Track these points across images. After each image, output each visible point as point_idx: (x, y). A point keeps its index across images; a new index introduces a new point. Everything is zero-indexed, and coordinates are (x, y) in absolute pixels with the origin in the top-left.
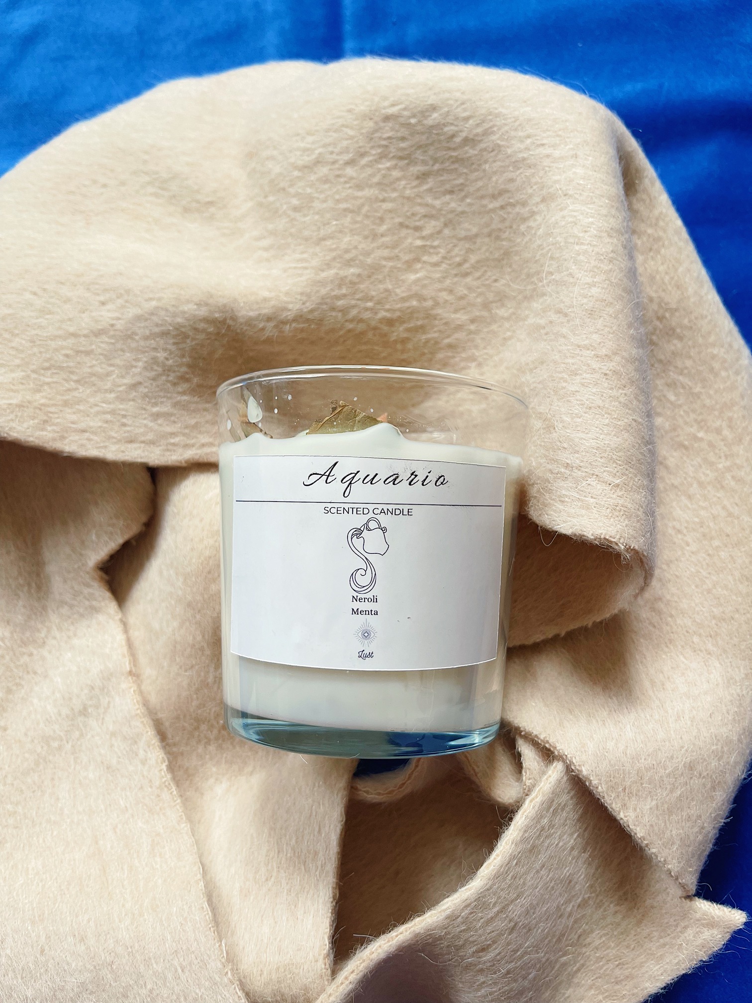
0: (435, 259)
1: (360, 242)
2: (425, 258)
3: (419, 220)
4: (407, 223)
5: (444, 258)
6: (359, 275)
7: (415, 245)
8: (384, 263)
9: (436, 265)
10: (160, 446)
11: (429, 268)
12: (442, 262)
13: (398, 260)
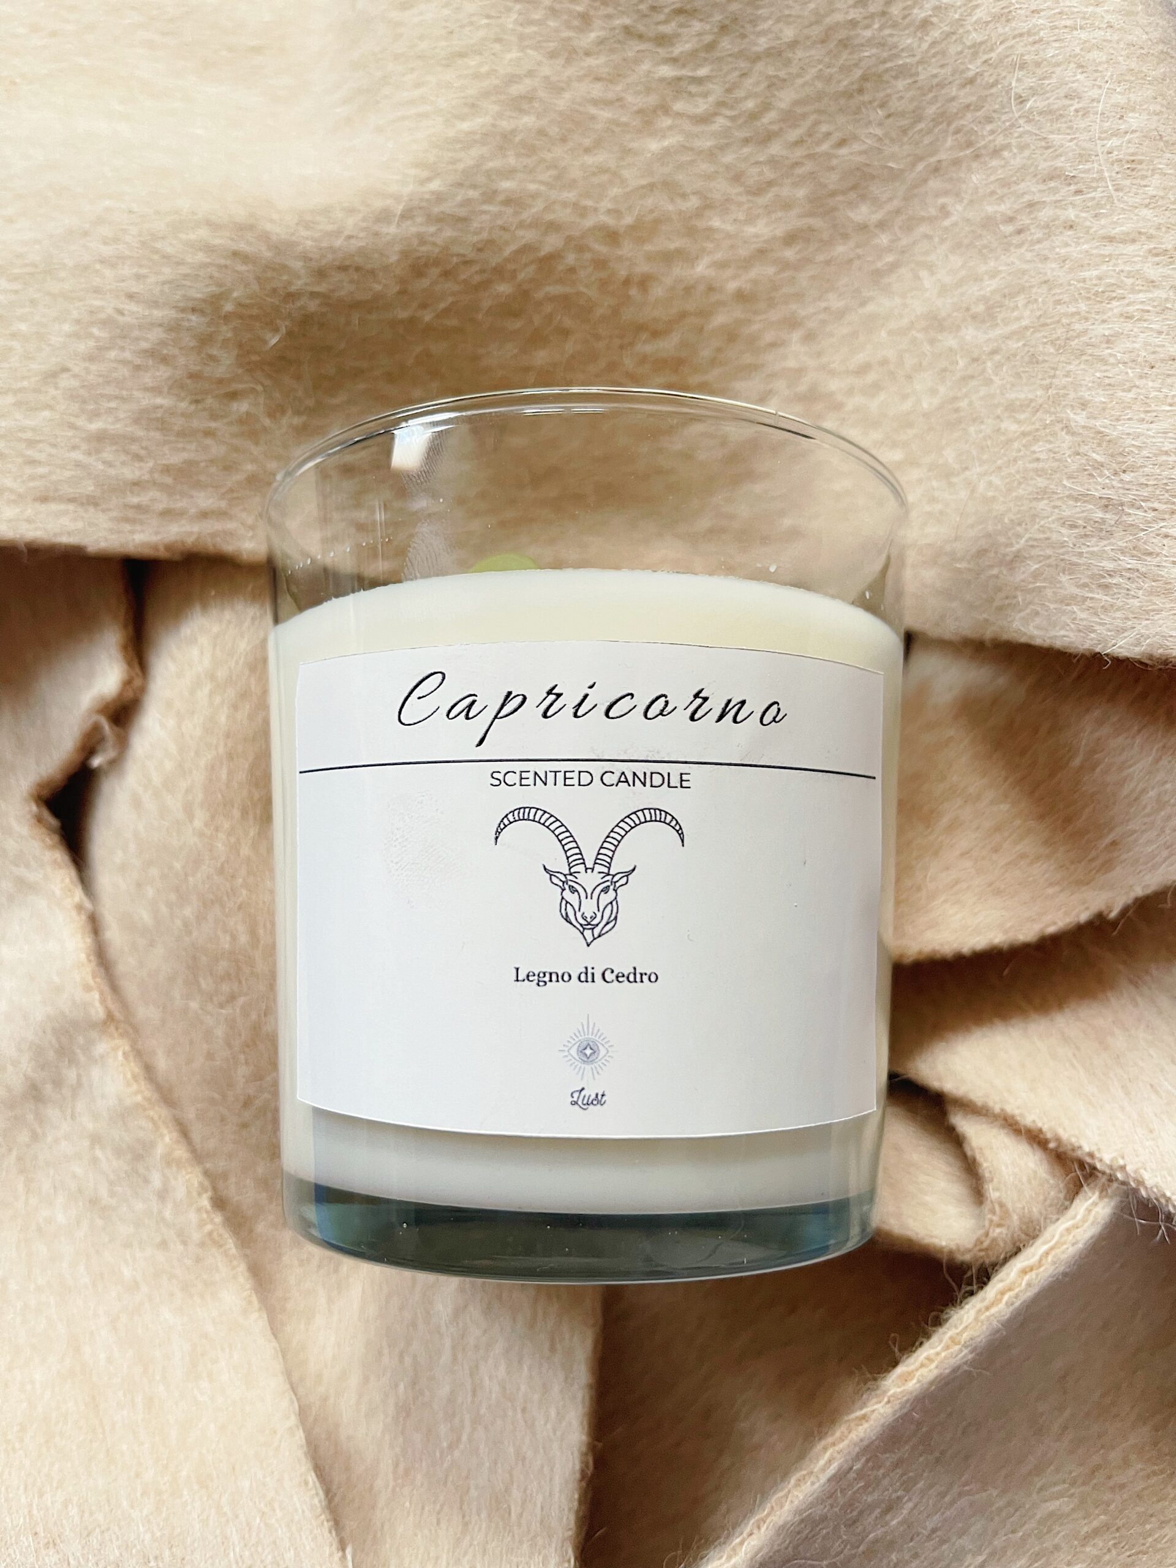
0: (701, 106)
1: (539, 64)
2: (679, 106)
3: (666, 22)
4: (640, 28)
5: (721, 104)
6: (542, 133)
7: (656, 76)
8: (593, 110)
9: (704, 119)
10: (109, 510)
11: (687, 126)
12: (716, 114)
13: (622, 107)
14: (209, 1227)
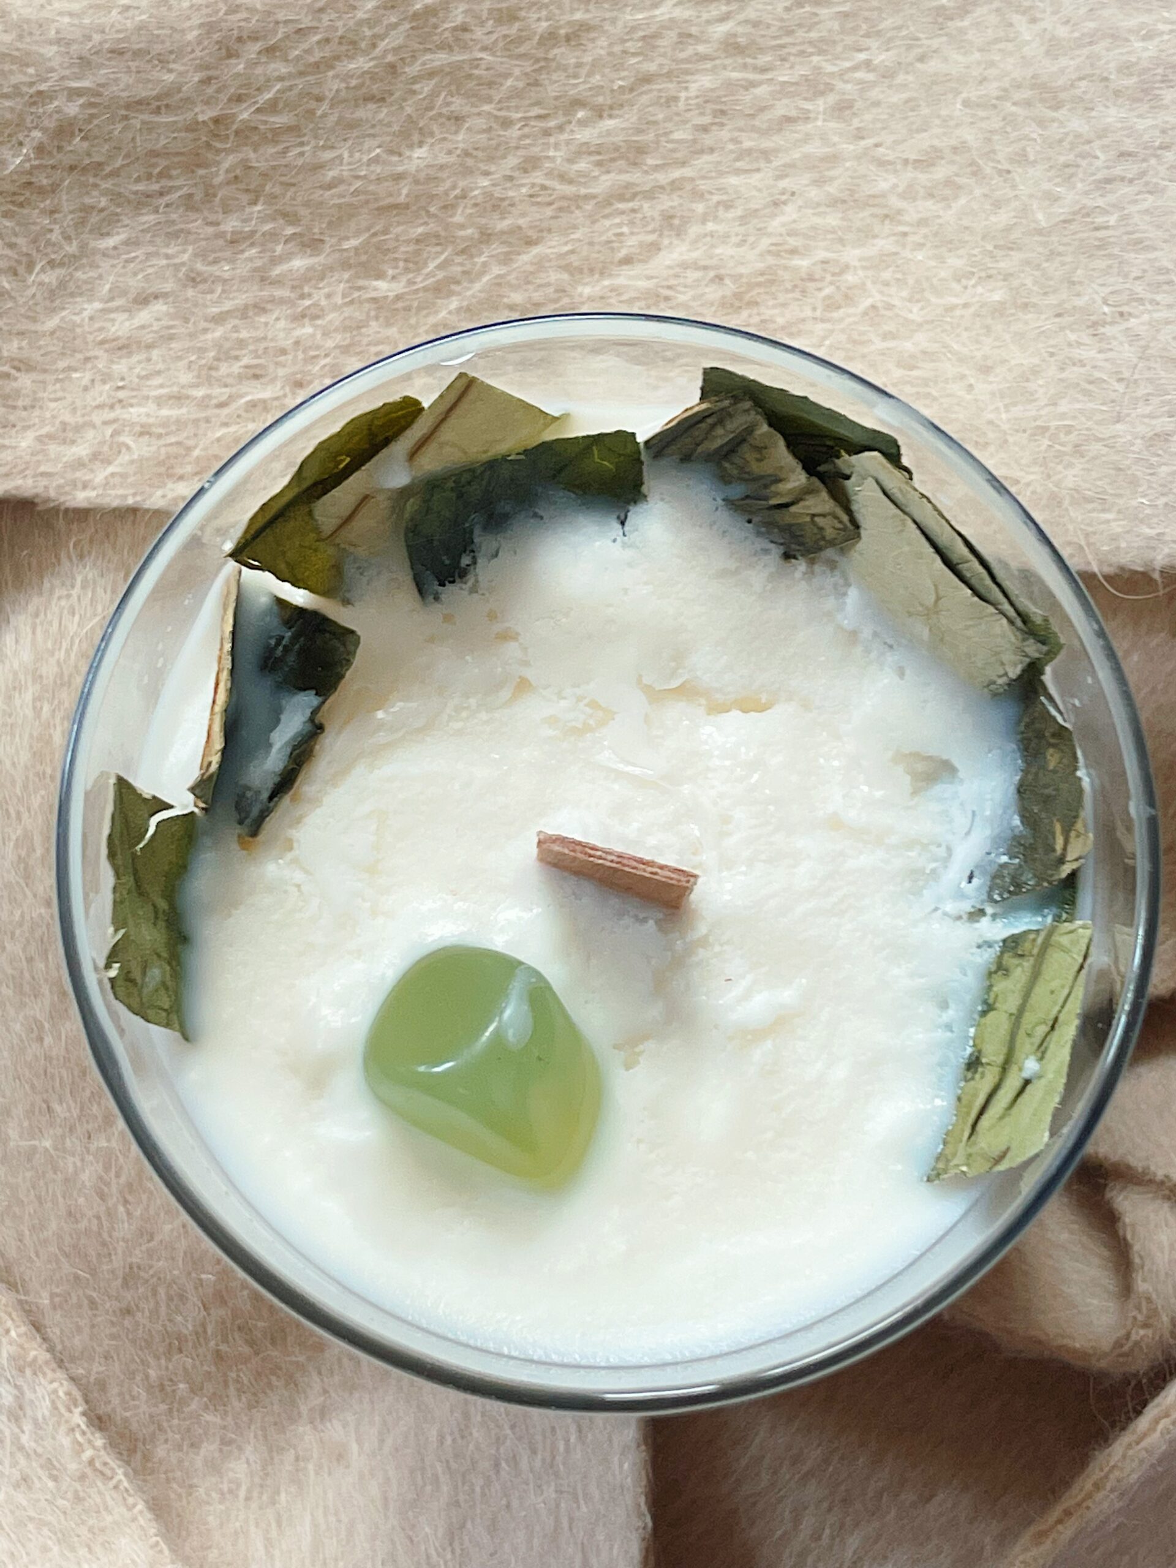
14: (89, 1453)
